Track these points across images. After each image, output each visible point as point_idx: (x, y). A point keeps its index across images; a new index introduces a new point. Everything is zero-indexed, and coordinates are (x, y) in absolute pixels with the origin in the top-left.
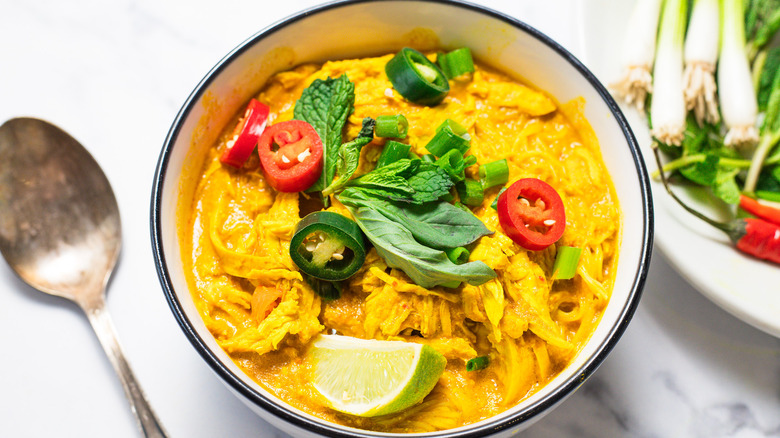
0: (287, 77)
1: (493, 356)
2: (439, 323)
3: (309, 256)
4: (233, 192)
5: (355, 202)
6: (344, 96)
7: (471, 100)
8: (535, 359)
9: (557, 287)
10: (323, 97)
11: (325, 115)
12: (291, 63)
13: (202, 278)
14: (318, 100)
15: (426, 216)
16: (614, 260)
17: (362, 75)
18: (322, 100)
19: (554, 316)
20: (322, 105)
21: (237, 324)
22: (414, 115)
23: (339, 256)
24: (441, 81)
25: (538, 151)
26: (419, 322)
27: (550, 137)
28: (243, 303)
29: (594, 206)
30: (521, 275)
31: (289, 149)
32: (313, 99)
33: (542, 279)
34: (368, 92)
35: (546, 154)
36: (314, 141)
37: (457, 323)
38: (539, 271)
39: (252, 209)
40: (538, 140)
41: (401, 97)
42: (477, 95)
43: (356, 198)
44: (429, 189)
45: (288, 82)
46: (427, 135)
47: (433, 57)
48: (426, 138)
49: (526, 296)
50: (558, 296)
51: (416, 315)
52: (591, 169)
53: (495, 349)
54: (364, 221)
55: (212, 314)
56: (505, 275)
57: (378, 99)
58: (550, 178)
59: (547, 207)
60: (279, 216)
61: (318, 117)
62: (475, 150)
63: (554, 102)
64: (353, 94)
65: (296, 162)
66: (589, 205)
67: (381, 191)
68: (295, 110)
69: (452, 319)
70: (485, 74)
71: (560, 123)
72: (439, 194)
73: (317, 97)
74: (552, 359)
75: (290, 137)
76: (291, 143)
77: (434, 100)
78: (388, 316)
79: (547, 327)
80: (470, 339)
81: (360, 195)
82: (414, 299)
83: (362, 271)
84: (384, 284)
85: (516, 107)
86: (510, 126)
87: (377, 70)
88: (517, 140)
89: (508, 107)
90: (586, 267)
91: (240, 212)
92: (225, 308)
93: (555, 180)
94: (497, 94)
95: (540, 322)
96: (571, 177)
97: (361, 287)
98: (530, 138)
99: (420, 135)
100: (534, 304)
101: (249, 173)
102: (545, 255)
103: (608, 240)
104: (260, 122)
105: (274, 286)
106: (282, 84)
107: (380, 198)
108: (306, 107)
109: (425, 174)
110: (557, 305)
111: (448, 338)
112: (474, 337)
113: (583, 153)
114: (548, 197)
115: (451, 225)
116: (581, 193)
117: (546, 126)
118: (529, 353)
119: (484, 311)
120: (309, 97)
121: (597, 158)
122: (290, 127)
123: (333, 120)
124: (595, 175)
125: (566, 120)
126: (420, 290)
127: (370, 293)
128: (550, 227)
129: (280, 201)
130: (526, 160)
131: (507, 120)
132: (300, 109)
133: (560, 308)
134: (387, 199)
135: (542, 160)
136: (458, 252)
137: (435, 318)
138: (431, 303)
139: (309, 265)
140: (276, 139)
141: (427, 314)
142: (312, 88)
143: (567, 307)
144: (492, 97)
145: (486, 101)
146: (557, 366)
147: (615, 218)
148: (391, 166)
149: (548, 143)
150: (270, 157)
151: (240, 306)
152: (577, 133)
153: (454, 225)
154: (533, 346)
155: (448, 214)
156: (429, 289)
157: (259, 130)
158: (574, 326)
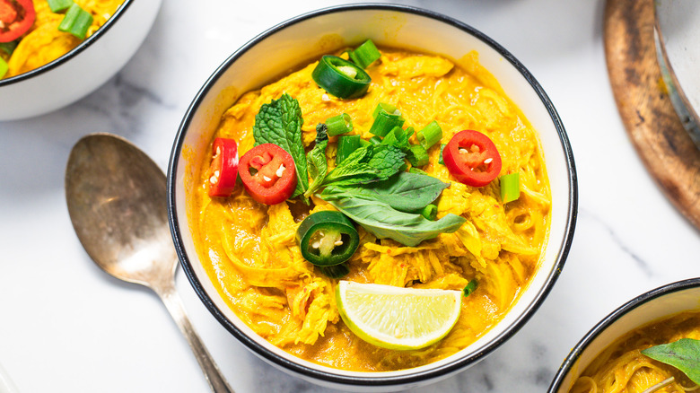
0: (236, 109)
1: (479, 277)
2: (432, 268)
3: (317, 252)
4: (231, 218)
5: (335, 196)
6: (293, 112)
7: (386, 80)
8: (512, 269)
9: (508, 207)
10: (274, 117)
11: (282, 132)
12: (234, 98)
13: (235, 295)
14: (272, 122)
15: (393, 188)
16: (542, 170)
17: (297, 89)
18: (275, 121)
19: (514, 231)
20: (276, 124)
21: (278, 322)
22: (351, 109)
23: (340, 243)
24: (361, 75)
25: (453, 105)
26: (417, 273)
27: (456, 89)
28: (276, 305)
29: (512, 134)
30: (481, 209)
31: (266, 169)
32: (266, 122)
33: (497, 207)
34: (308, 102)
35: (461, 105)
36: (284, 156)
37: (446, 263)
38: (492, 200)
39: (252, 226)
40: (450, 96)
41: (336, 98)
42: (390, 75)
43: (335, 193)
44: (388, 165)
45: (238, 113)
46: (367, 121)
47: (345, 56)
48: (366, 124)
49: (491, 224)
50: (511, 213)
51: (413, 269)
52: (499, 105)
53: (479, 272)
54: (348, 210)
55: (254, 321)
56: (471, 214)
57: (318, 105)
58: (471, 124)
59: (481, 150)
60: (279, 228)
61: (277, 136)
62: (409, 122)
63: (451, 61)
64: (298, 108)
65: (276, 179)
66: (508, 134)
67: (352, 180)
68: (255, 135)
69: (440, 262)
70: (389, 55)
71: (461, 76)
72: (398, 166)
73: (269, 120)
74: (524, 263)
75: (263, 160)
76: (265, 164)
77: (362, 92)
78: (392, 278)
79: (515, 243)
80: (458, 271)
81: (338, 189)
82: (408, 258)
83: (358, 248)
84: (379, 253)
85: (423, 75)
86: (423, 92)
87: (306, 81)
88: (435, 102)
89: (416, 77)
90: (526, 184)
91: (242, 231)
92: (263, 313)
93: (476, 123)
94: (405, 69)
95: (509, 240)
96: (487, 117)
97: (361, 260)
98: (442, 95)
99: (361, 123)
100: (499, 228)
101: (237, 198)
102: (491, 187)
103: (532, 156)
104: (233, 155)
105: (298, 286)
106: (234, 117)
107: (354, 186)
108: (263, 130)
109: (380, 154)
110: (513, 220)
111: (442, 277)
112: (460, 269)
113: (488, 93)
114: (480, 142)
115: (415, 189)
116: (498, 126)
117: (450, 81)
118: (506, 266)
119: (464, 247)
120: (263, 121)
121: (500, 94)
122: (260, 151)
123: (292, 134)
124: (504, 109)
125: (465, 72)
126: (410, 250)
127: (369, 263)
128: (490, 164)
129: (275, 214)
130: (447, 116)
131: (420, 87)
132: (258, 133)
133: (515, 222)
134: (359, 185)
135: (460, 112)
136: (429, 209)
137: (428, 266)
138: (421, 256)
139: (319, 258)
140: (252, 165)
141: (421, 266)
142: (262, 113)
143: (520, 219)
144: (402, 73)
145: (399, 78)
146: (529, 269)
147: (532, 138)
148: (351, 156)
149: (456, 94)
150: (253, 181)
151: (274, 308)
152: (476, 80)
153: (418, 188)
154: (508, 260)
155: (410, 182)
156: (417, 246)
157: (235, 161)
158: (530, 231)
